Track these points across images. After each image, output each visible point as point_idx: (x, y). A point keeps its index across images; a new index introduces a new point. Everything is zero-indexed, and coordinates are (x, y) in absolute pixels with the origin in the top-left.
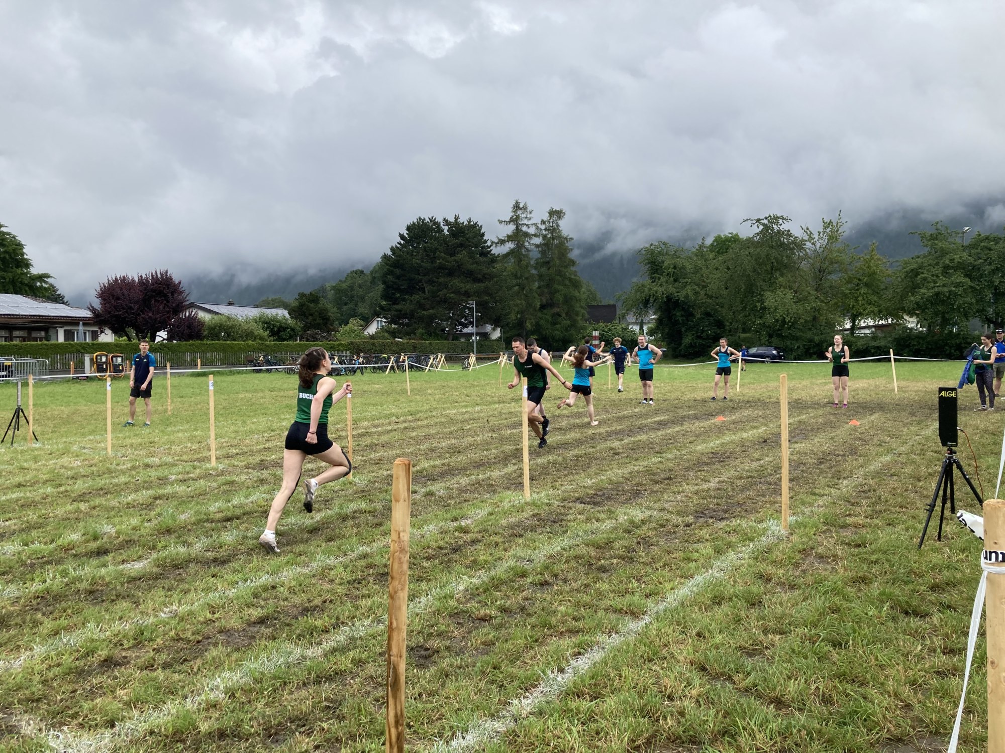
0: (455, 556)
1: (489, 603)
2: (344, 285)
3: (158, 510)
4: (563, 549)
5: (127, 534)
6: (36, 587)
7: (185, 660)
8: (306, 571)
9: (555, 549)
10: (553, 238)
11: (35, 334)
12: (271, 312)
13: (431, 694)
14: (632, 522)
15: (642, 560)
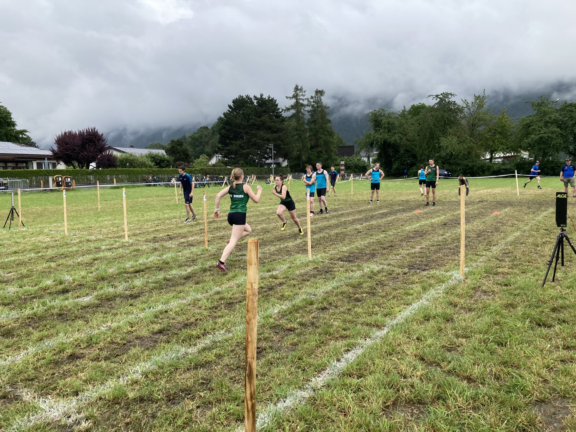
0: (271, 293)
1: (293, 320)
2: (197, 135)
3: (96, 266)
4: (334, 288)
5: (79, 281)
6: (28, 312)
7: (118, 355)
8: (184, 302)
9: (329, 288)
10: (318, 107)
11: (20, 165)
12: (155, 151)
13: (263, 375)
14: (372, 272)
15: (380, 294)
